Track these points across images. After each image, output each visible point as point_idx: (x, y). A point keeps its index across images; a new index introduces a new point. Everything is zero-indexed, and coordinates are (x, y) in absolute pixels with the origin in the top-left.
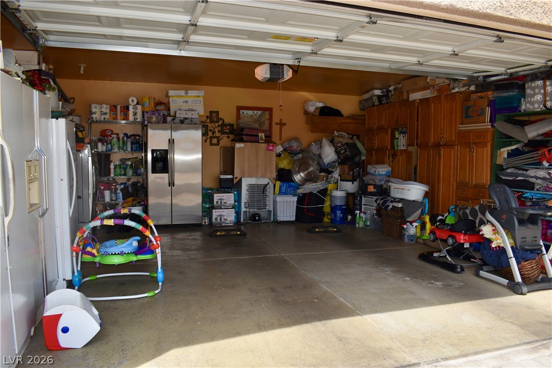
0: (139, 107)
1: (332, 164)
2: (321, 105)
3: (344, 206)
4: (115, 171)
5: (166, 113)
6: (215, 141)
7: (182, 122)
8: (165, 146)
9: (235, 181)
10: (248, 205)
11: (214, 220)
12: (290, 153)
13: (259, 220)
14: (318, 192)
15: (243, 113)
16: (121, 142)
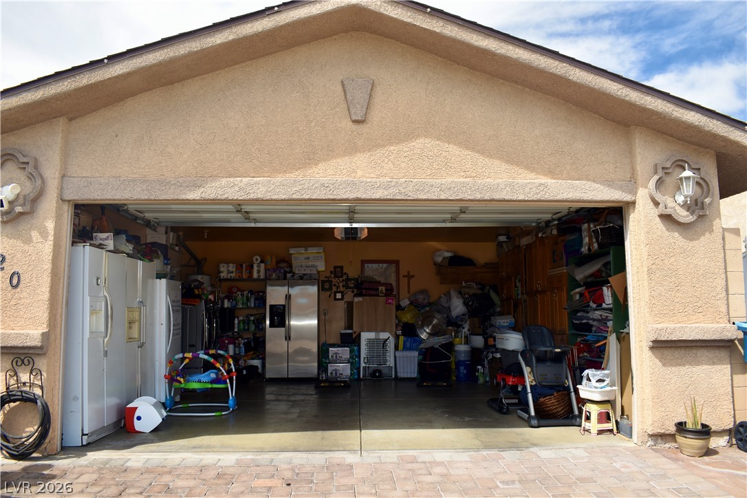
0: (262, 265)
1: (461, 318)
2: (449, 255)
3: (467, 361)
4: (238, 327)
5: (288, 270)
6: (339, 296)
7: (301, 278)
8: (282, 302)
9: (354, 336)
10: (368, 361)
11: (329, 374)
12: (415, 306)
13: (379, 377)
14: (439, 346)
15: (368, 266)
16: (245, 298)
